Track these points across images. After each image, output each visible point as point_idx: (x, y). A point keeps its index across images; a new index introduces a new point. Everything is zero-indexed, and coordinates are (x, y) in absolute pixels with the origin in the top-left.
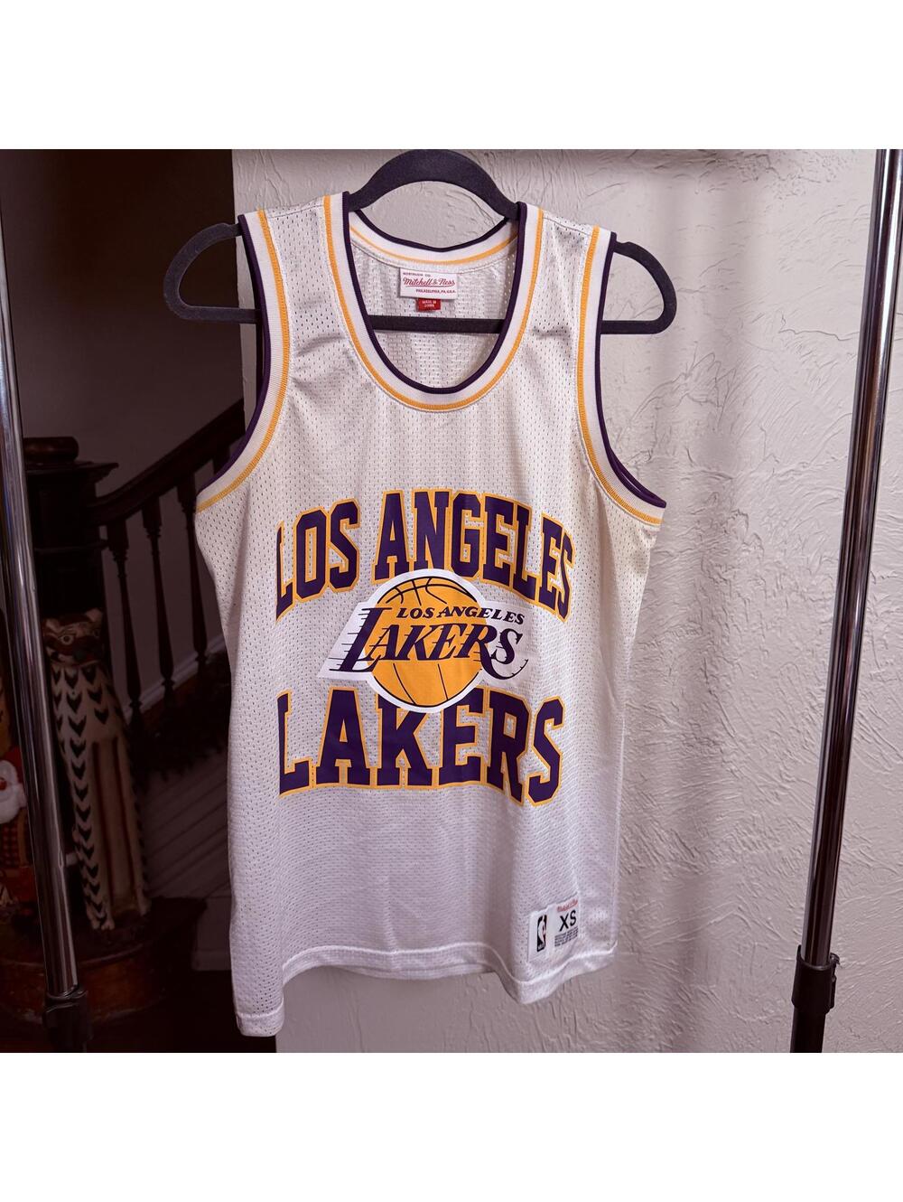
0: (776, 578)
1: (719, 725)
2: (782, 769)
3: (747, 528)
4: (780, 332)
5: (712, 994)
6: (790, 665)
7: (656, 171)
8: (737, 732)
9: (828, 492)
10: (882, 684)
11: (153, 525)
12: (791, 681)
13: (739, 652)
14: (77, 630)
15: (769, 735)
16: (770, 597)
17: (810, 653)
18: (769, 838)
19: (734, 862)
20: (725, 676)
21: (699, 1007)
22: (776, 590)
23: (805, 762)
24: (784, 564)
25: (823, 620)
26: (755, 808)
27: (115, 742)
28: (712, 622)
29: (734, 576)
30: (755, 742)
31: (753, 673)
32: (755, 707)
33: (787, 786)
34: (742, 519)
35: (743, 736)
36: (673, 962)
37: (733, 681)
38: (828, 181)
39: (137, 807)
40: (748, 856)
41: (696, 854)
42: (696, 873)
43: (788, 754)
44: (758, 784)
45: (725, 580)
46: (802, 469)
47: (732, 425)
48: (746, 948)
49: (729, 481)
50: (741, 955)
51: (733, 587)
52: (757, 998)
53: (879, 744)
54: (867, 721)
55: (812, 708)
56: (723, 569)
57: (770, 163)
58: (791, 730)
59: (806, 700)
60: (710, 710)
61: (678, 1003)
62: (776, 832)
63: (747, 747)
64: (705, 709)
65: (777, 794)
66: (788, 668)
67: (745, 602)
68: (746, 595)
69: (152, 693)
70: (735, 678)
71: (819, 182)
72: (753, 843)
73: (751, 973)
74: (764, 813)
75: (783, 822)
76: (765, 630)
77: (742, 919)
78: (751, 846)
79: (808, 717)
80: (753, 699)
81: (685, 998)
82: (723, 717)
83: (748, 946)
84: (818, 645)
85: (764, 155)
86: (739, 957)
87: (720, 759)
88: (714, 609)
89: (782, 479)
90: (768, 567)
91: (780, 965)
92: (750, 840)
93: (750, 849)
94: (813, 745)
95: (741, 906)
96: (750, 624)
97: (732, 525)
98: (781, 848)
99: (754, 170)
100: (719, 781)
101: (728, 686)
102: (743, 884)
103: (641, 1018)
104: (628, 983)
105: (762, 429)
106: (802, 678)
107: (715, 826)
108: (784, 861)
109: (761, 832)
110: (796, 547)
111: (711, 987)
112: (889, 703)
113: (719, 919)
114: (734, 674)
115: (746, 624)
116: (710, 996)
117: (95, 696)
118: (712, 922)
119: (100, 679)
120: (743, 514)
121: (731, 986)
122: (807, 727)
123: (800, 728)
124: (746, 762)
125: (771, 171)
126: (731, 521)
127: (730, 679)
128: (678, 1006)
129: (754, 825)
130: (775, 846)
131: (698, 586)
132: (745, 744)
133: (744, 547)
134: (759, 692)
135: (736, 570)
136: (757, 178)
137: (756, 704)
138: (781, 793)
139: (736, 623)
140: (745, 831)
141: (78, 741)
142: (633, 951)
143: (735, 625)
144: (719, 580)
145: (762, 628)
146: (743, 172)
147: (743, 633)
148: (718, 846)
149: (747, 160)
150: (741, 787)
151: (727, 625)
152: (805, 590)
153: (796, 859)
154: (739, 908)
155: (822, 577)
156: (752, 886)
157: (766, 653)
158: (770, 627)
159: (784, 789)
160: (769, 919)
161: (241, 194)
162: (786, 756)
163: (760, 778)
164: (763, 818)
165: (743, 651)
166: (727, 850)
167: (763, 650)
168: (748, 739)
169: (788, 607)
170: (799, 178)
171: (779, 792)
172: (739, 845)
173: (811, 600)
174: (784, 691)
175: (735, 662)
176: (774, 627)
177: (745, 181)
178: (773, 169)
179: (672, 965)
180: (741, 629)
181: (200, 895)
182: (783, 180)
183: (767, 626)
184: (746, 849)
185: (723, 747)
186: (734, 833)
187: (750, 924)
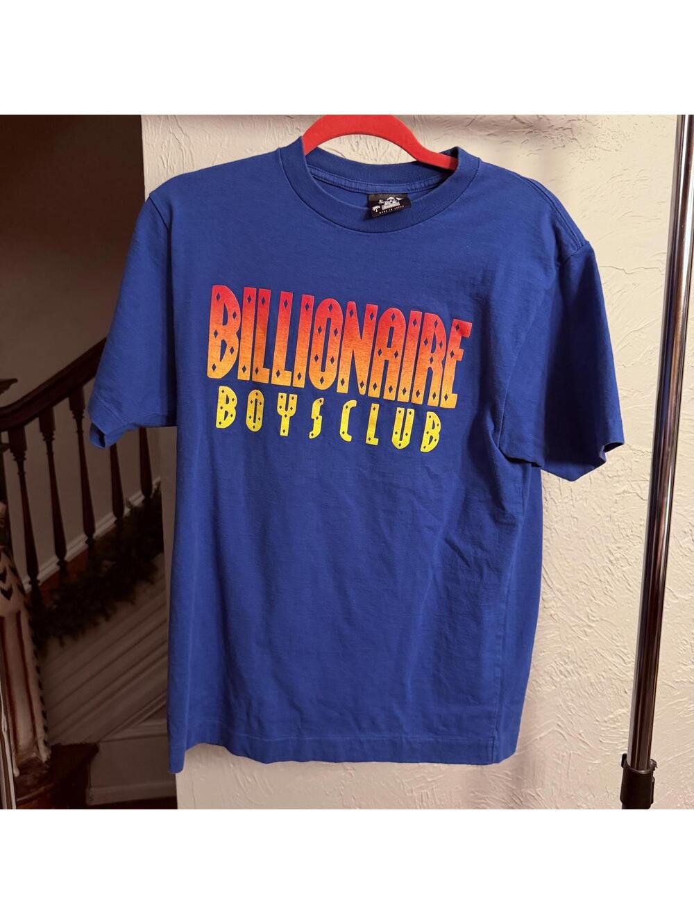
2: (589, 611)
5: (539, 795)
6: (593, 528)
7: (488, 137)
8: (554, 583)
11: (48, 431)
12: (594, 541)
13: (555, 519)
15: (579, 585)
17: (608, 519)
19: (554, 688)
23: (606, 604)
25: (618, 492)
26: (569, 643)
27: (18, 615)
30: (568, 591)
31: (566, 536)
32: (568, 563)
33: (593, 624)
35: (559, 586)
36: (508, 772)
37: (551, 542)
38: (616, 150)
39: (38, 669)
40: (564, 682)
43: (593, 599)
44: (571, 624)
48: (563, 756)
50: (560, 762)
52: (572, 795)
55: (611, 561)
57: (573, 135)
58: (595, 580)
59: (606, 556)
62: (585, 662)
63: (563, 595)
65: (585, 631)
66: (592, 531)
70: (553, 541)
71: (610, 151)
72: (568, 671)
73: (568, 776)
74: (576, 648)
75: (591, 654)
76: (575, 501)
77: (562, 734)
78: (566, 674)
79: (607, 569)
80: (567, 556)
81: (517, 801)
83: (565, 754)
84: (615, 512)
86: (558, 764)
91: (590, 767)
92: (566, 669)
93: (566, 676)
94: (611, 591)
95: (559, 723)
96: (564, 496)
98: (589, 675)
99: (562, 140)
101: (547, 547)
102: (561, 705)
104: (473, 792)
106: (603, 538)
107: (539, 660)
108: (591, 684)
109: (574, 663)
111: (537, 791)
113: (542, 735)
114: (552, 537)
115: (560, 497)
116: (537, 797)
117: (1, 577)
118: (538, 738)
121: (553, 788)
122: (607, 577)
123: (602, 579)
124: (561, 607)
125: (575, 142)
127: (548, 541)
129: (569, 657)
130: (585, 673)
132: (561, 592)
134: (572, 550)
136: (564, 146)
137: (569, 561)
138: (589, 631)
140: (562, 663)
143: (552, 498)
145: (572, 500)
146: (553, 141)
147: (558, 504)
148: (541, 676)
149: (557, 131)
150: (559, 628)
151: (546, 498)
153: (601, 682)
154: (558, 725)
155: (617, 458)
156: (567, 707)
157: (575, 520)
158: (578, 499)
159: (590, 627)
160: (581, 731)
161: (149, 144)
162: (591, 600)
163: (573, 619)
164: (575, 651)
165: (559, 518)
166: (548, 679)
167: (574, 518)
168: (563, 589)
169: (591, 483)
170: (595, 147)
171: (586, 629)
172: (557, 674)
173: (609, 477)
174: (590, 549)
175: (552, 527)
176: (581, 499)
177: (555, 148)
178: (576, 139)
179: (507, 775)
180: (556, 501)
181: (93, 740)
182: (583, 148)
183: (576, 498)
184: (562, 677)
185: (545, 596)
186: (553, 664)
187: (567, 737)
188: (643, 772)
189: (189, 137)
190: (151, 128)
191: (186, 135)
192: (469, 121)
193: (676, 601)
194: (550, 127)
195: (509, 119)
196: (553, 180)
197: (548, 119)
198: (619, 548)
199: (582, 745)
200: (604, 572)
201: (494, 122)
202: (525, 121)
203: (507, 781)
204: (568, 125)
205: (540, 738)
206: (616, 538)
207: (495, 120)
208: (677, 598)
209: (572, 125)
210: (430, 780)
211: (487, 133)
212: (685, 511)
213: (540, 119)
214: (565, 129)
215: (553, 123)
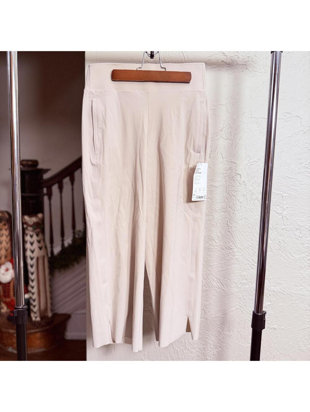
0: (250, 195)
1: (232, 243)
2: (253, 258)
3: (241, 179)
4: (250, 118)
5: (231, 335)
6: (255, 224)
7: (212, 69)
8: (238, 245)
10: (286, 231)
12: (256, 229)
13: (238, 219)
14: (34, 219)
15: (249, 247)
16: (248, 201)
18: (250, 282)
19: (238, 290)
20: (234, 227)
21: (227, 340)
22: (250, 199)
24: (253, 191)
26: (245, 271)
27: (44, 257)
28: (230, 209)
29: (237, 194)
30: (244, 249)
31: (243, 226)
32: (244, 237)
35: (239, 246)
36: (218, 323)
38: (265, 72)
39: (50, 280)
40: (242, 288)
41: (225, 286)
42: (225, 293)
43: (255, 253)
44: (245, 263)
45: (234, 195)
46: (258, 161)
47: (236, 146)
49: (235, 164)
50: (241, 322)
51: (236, 198)
52: (246, 338)
53: (285, 251)
54: (281, 244)
56: (233, 192)
57: (247, 67)
60: (229, 237)
61: (219, 338)
62: (251, 280)
63: (242, 250)
64: (228, 237)
65: (252, 267)
66: (255, 225)
67: (240, 203)
68: (240, 200)
70: (237, 227)
71: (262, 73)
72: (244, 283)
73: (244, 329)
74: (248, 273)
76: (247, 212)
77: (241, 310)
80: (243, 234)
81: (222, 336)
82: (233, 240)
83: (243, 319)
85: (245, 65)
86: (240, 323)
87: (233, 254)
88: (230, 205)
89: (252, 164)
90: (247, 192)
93: (243, 285)
95: (240, 305)
96: (242, 210)
97: (236, 178)
99: (242, 69)
100: (232, 262)
101: (235, 230)
102: (241, 297)
103: (207, 343)
104: (202, 330)
105: (245, 148)
107: (231, 277)
109: (247, 280)
110: (257, 185)
111: (231, 333)
112: (288, 238)
113: (233, 309)
114: (237, 226)
116: (230, 336)
117: (39, 242)
118: (231, 310)
119: (41, 236)
120: (239, 175)
121: (238, 333)
124: (241, 256)
125: (247, 69)
126: (235, 176)
128: (220, 339)
129: (244, 277)
130: (252, 285)
131: (225, 197)
132: (241, 249)
133: (240, 185)
134: (246, 232)
135: (237, 192)
136: (243, 72)
137: (244, 236)
139: (237, 209)
140: (242, 279)
141: (32, 255)
142: (205, 319)
143: (237, 210)
144: (232, 195)
145: (246, 211)
146: (238, 70)
147: (240, 213)
148: (232, 284)
149: (240, 66)
150: (240, 264)
151: (234, 210)
154: (240, 306)
156: (244, 298)
157: (247, 220)
160: (250, 310)
163: (246, 261)
164: (247, 275)
165: (240, 219)
166: (235, 285)
167: (247, 219)
168: (242, 248)
169: (254, 205)
170: (256, 71)
171: (252, 266)
172: (239, 284)
174: (254, 232)
175: (237, 222)
177: (239, 72)
179: (217, 324)
180: (239, 211)
181: (69, 313)
182: (251, 72)
183: (247, 211)
184: (242, 285)
185: (234, 250)
186: (238, 279)
187: (244, 312)
188: (260, 314)
193: (293, 258)
195: (220, 62)
196: (238, 84)
197: (236, 61)
199: (250, 316)
201: (214, 63)
202: (226, 62)
203: (218, 327)
204: (245, 63)
205: (232, 310)
207: (215, 62)
208: (293, 257)
209: (246, 63)
211: (211, 67)
212: (297, 219)
213: (233, 61)
214: (243, 65)
215: (238, 63)
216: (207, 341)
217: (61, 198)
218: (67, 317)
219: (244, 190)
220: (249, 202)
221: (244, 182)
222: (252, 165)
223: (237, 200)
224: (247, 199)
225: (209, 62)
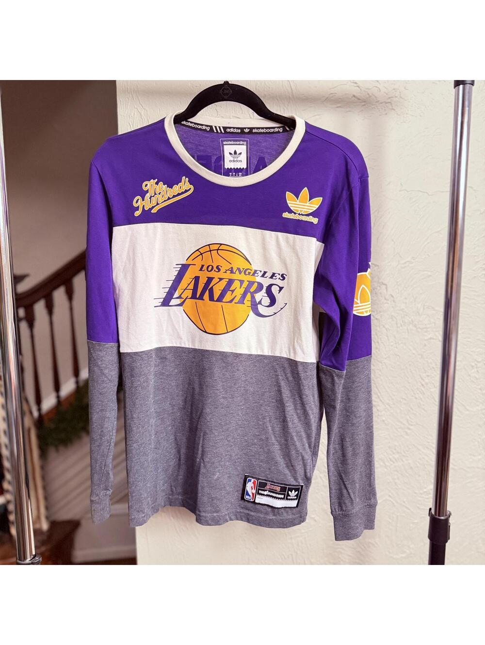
0: (402, 317)
1: (376, 396)
3: (387, 291)
4: (400, 191)
6: (410, 363)
7: (337, 109)
8: (385, 399)
9: (426, 272)
12: (411, 372)
13: (385, 357)
15: (402, 400)
16: (399, 327)
17: (420, 356)
18: (404, 456)
19: (386, 470)
20: (378, 370)
22: (402, 324)
23: (420, 414)
24: (406, 310)
26: (395, 440)
27: (29, 430)
29: (381, 317)
30: (394, 404)
31: (392, 368)
33: (411, 427)
34: (384, 287)
35: (387, 401)
38: (421, 116)
39: (42, 468)
40: (393, 466)
43: (411, 410)
44: (397, 427)
45: (377, 319)
46: (413, 261)
47: (378, 238)
48: (393, 517)
49: (377, 267)
50: (391, 521)
51: (381, 322)
52: (400, 544)
55: (423, 385)
56: (376, 313)
57: (392, 107)
58: (412, 397)
59: (419, 381)
62: (406, 452)
65: (406, 432)
66: (410, 365)
67: (387, 330)
68: (387, 326)
69: (49, 402)
71: (416, 116)
73: (397, 531)
75: (410, 447)
76: (397, 344)
77: (392, 502)
78: (394, 460)
79: (420, 390)
80: (393, 381)
81: (363, 547)
82: (378, 392)
84: (424, 352)
85: (389, 103)
90: (397, 312)
91: (411, 525)
92: (394, 457)
93: (394, 462)
95: (390, 494)
96: (390, 341)
97: (379, 290)
98: (409, 461)
99: (385, 110)
101: (379, 375)
102: (391, 482)
105: (393, 240)
106: (417, 369)
108: (411, 468)
109: (399, 453)
110: (411, 301)
114: (383, 368)
115: (388, 342)
116: (376, 545)
120: (384, 284)
121: (387, 539)
122: (420, 395)
123: (417, 397)
124: (390, 415)
126: (378, 288)
127: (380, 371)
128: (359, 552)
129: (395, 449)
130: (407, 460)
132: (389, 406)
133: (385, 301)
134: (396, 377)
135: (382, 313)
136: (386, 114)
137: (394, 384)
138: (409, 431)
140: (391, 453)
143: (382, 343)
145: (396, 343)
146: (379, 111)
147: (386, 346)
149: (381, 105)
150: (388, 429)
151: (378, 342)
152: (417, 323)
153: (418, 466)
155: (425, 316)
156: (395, 483)
157: (398, 357)
158: (400, 342)
159: (409, 429)
160: (405, 500)
161: (121, 115)
162: (409, 411)
163: (398, 423)
164: (400, 445)
165: (387, 356)
166: (382, 464)
167: (398, 355)
168: (391, 403)
170: (407, 114)
171: (407, 430)
172: (388, 461)
173: (420, 329)
174: (408, 376)
175: (383, 362)
176: (402, 343)
177: (380, 115)
178: (394, 110)
180: (385, 344)
181: (77, 517)
182: (399, 115)
184: (392, 463)
185: (378, 408)
186: (385, 454)
187: (395, 504)
188: (442, 518)
189: (147, 111)
190: (123, 105)
191: (145, 109)
192: (324, 98)
193: (467, 412)
194: (376, 102)
195: (350, 97)
196: (379, 136)
197: (376, 97)
198: (428, 376)
199: (406, 510)
200: (418, 392)
201: (340, 99)
202: (360, 98)
204: (389, 101)
206: (426, 369)
207: (341, 98)
208: (468, 410)
209: (391, 100)
210: (303, 531)
211: (336, 106)
212: (472, 352)
213: (370, 97)
214: (386, 103)
215: (378, 100)
216: (339, 558)
217: (51, 323)
218: (74, 525)
219: (392, 309)
220: (401, 328)
221: (392, 296)
222: (405, 267)
223: (381, 327)
224: (397, 324)
225: (332, 97)
